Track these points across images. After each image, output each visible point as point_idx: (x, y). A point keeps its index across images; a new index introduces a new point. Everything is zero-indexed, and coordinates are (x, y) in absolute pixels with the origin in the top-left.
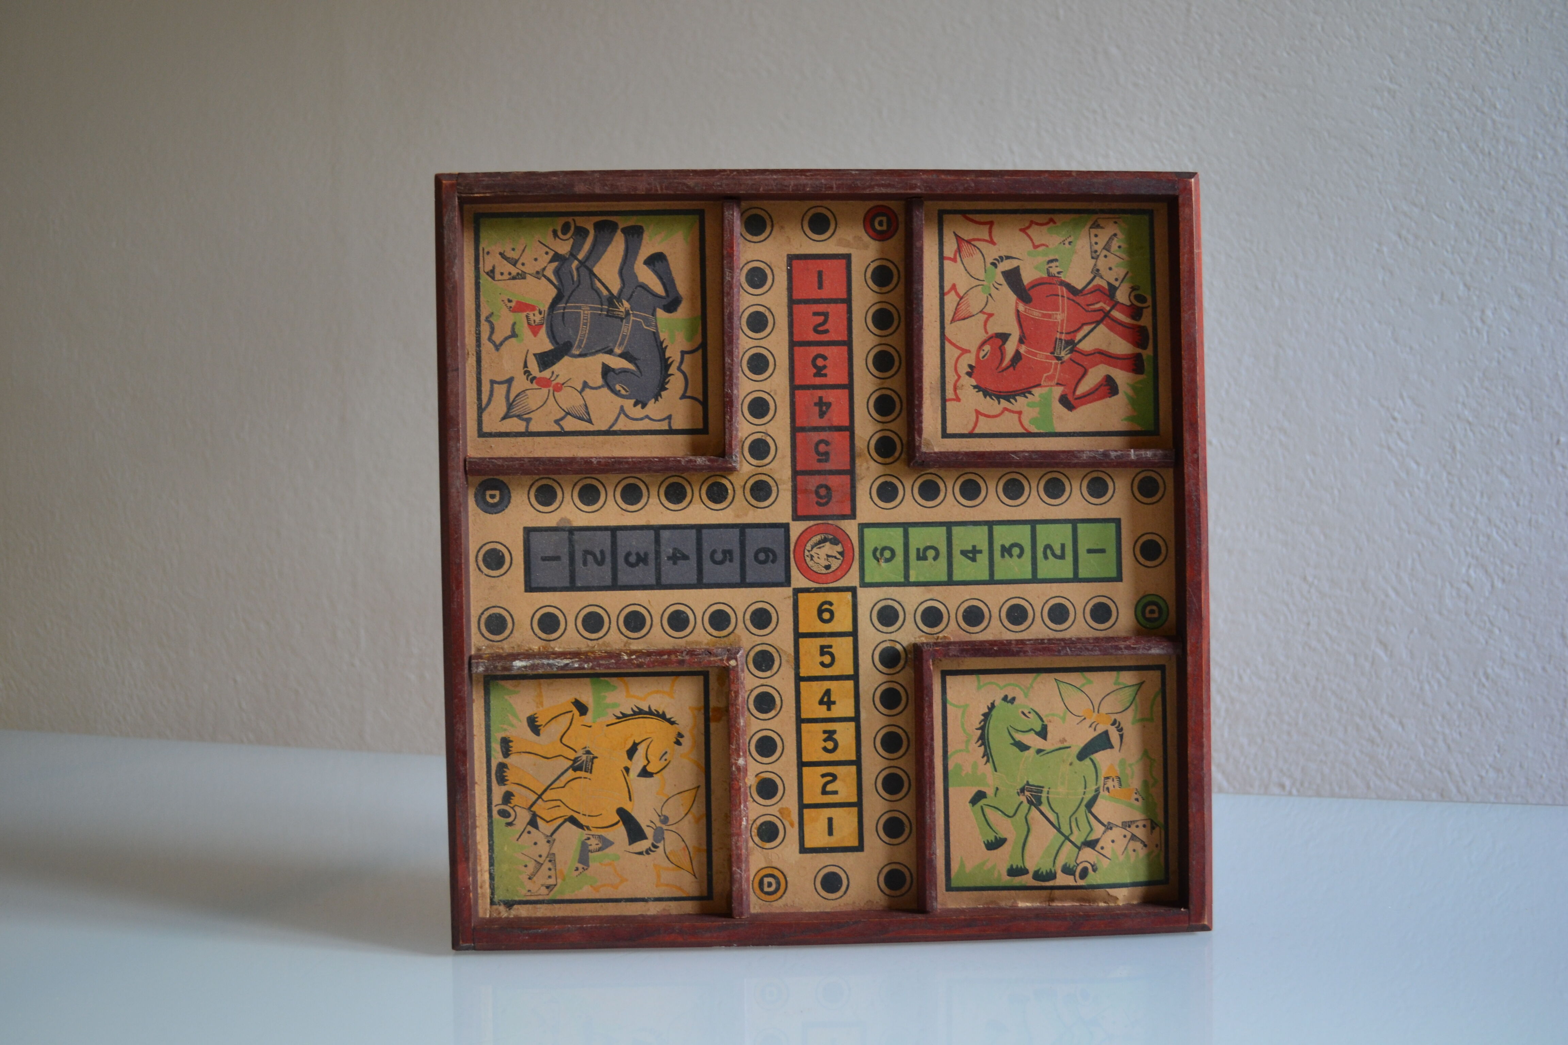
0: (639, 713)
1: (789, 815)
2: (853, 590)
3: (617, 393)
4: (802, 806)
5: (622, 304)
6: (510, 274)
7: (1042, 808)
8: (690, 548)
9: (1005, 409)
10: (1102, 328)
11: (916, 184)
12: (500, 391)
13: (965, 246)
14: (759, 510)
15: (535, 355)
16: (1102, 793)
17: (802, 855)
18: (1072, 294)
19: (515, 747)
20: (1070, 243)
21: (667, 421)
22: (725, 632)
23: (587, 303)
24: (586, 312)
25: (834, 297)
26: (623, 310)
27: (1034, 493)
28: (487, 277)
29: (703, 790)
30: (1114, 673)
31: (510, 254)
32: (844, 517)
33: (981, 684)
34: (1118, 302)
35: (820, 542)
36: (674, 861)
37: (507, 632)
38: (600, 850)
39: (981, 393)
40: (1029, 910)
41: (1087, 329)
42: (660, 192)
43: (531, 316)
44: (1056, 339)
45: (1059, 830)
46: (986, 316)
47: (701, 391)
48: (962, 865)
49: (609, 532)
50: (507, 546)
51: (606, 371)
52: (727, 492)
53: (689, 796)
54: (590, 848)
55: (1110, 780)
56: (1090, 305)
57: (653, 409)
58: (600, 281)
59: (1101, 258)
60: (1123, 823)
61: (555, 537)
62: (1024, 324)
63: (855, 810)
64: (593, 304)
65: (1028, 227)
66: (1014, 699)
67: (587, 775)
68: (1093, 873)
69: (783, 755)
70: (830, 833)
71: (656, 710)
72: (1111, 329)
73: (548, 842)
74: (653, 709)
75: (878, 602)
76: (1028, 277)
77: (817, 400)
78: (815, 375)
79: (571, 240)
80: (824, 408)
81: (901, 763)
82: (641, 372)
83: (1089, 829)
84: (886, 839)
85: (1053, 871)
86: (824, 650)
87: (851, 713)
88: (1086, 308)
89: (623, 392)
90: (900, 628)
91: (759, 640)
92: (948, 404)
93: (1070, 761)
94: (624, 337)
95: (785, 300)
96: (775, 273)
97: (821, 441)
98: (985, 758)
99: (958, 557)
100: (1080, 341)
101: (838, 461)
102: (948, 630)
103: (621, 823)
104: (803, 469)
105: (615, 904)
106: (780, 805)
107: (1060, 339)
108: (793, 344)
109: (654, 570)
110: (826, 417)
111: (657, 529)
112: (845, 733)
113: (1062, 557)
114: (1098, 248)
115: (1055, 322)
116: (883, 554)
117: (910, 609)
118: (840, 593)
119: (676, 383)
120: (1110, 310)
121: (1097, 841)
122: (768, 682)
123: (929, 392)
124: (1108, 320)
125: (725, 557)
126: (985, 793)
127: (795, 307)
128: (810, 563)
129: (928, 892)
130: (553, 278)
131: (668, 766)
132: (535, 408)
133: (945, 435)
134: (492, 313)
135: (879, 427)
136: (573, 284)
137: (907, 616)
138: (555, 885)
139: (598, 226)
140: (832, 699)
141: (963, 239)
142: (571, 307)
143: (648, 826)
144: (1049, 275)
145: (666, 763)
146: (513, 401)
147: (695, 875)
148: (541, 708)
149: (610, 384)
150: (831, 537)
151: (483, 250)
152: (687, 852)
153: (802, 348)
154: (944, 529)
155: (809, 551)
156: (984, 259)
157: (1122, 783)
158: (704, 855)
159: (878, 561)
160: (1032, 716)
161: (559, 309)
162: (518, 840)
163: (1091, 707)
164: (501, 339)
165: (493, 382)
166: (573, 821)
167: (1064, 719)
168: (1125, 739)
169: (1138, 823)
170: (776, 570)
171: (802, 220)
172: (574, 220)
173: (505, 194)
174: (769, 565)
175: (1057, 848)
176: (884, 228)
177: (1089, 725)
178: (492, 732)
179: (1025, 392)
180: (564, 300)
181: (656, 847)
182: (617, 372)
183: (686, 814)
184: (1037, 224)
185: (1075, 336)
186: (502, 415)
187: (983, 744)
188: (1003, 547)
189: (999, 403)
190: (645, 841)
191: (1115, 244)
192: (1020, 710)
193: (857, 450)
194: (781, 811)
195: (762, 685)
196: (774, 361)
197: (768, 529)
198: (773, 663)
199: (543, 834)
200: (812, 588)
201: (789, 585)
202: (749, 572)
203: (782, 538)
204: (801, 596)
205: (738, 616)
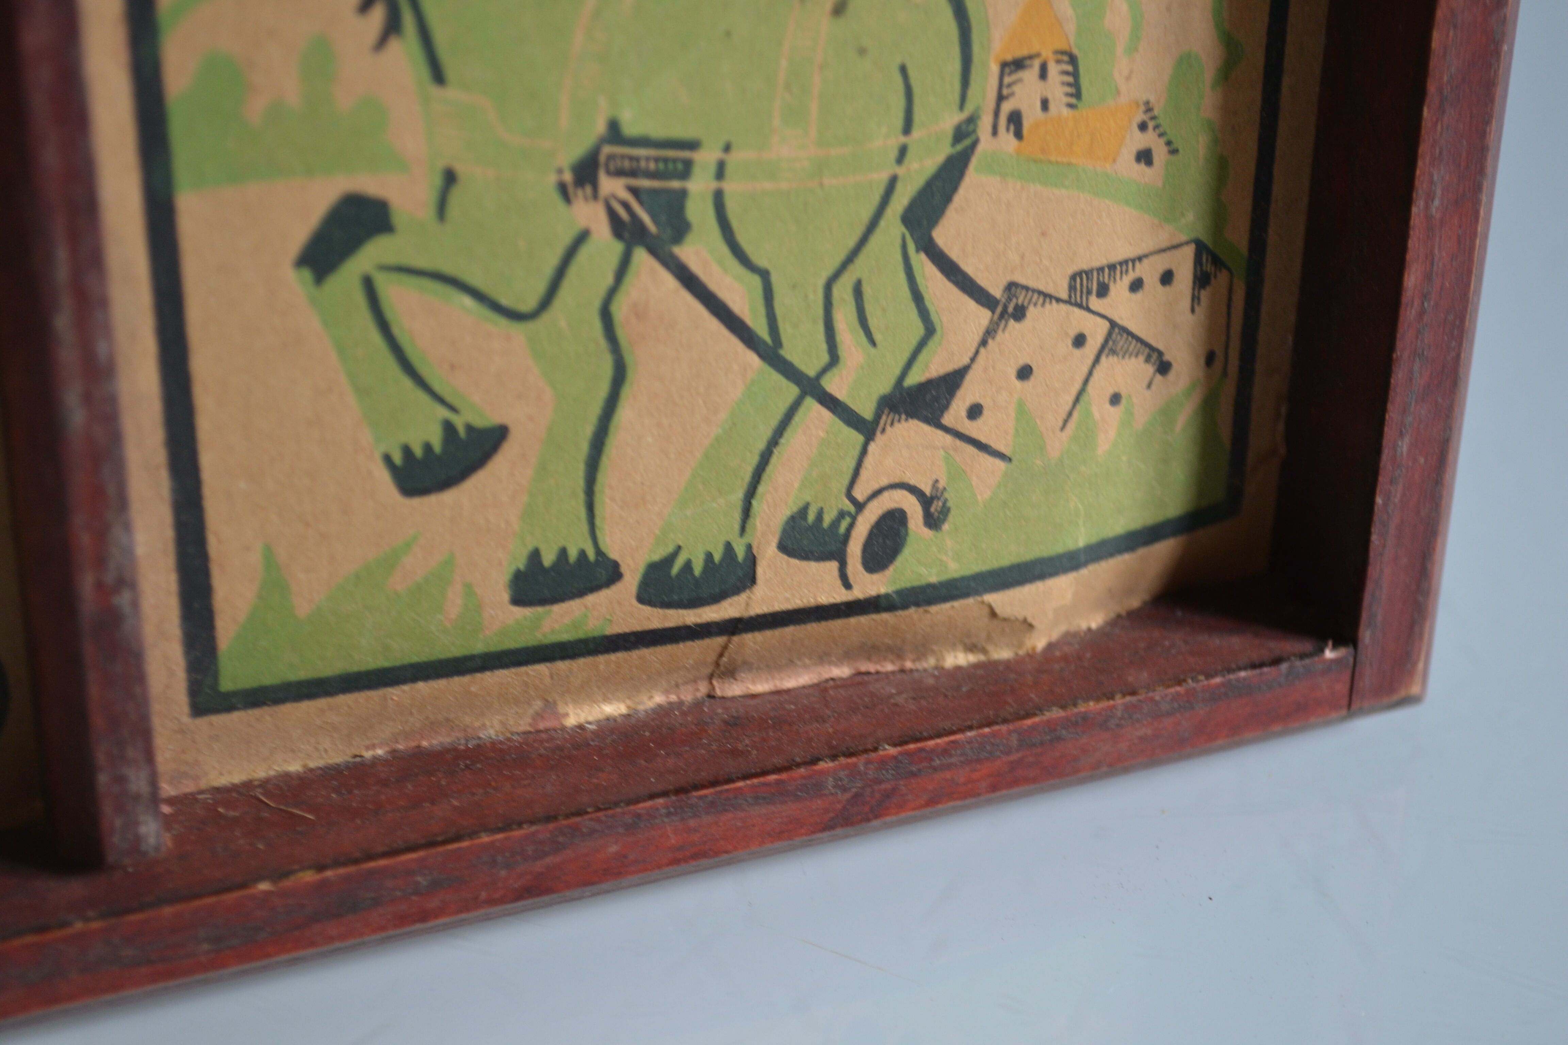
16: (986, 143)
40: (609, 726)
48: (275, 582)
55: (1030, 75)
68: (927, 532)
83: (919, 330)
85: (740, 552)
121: (950, 383)
129: (103, 778)
169: (1140, 270)
175: (761, 445)
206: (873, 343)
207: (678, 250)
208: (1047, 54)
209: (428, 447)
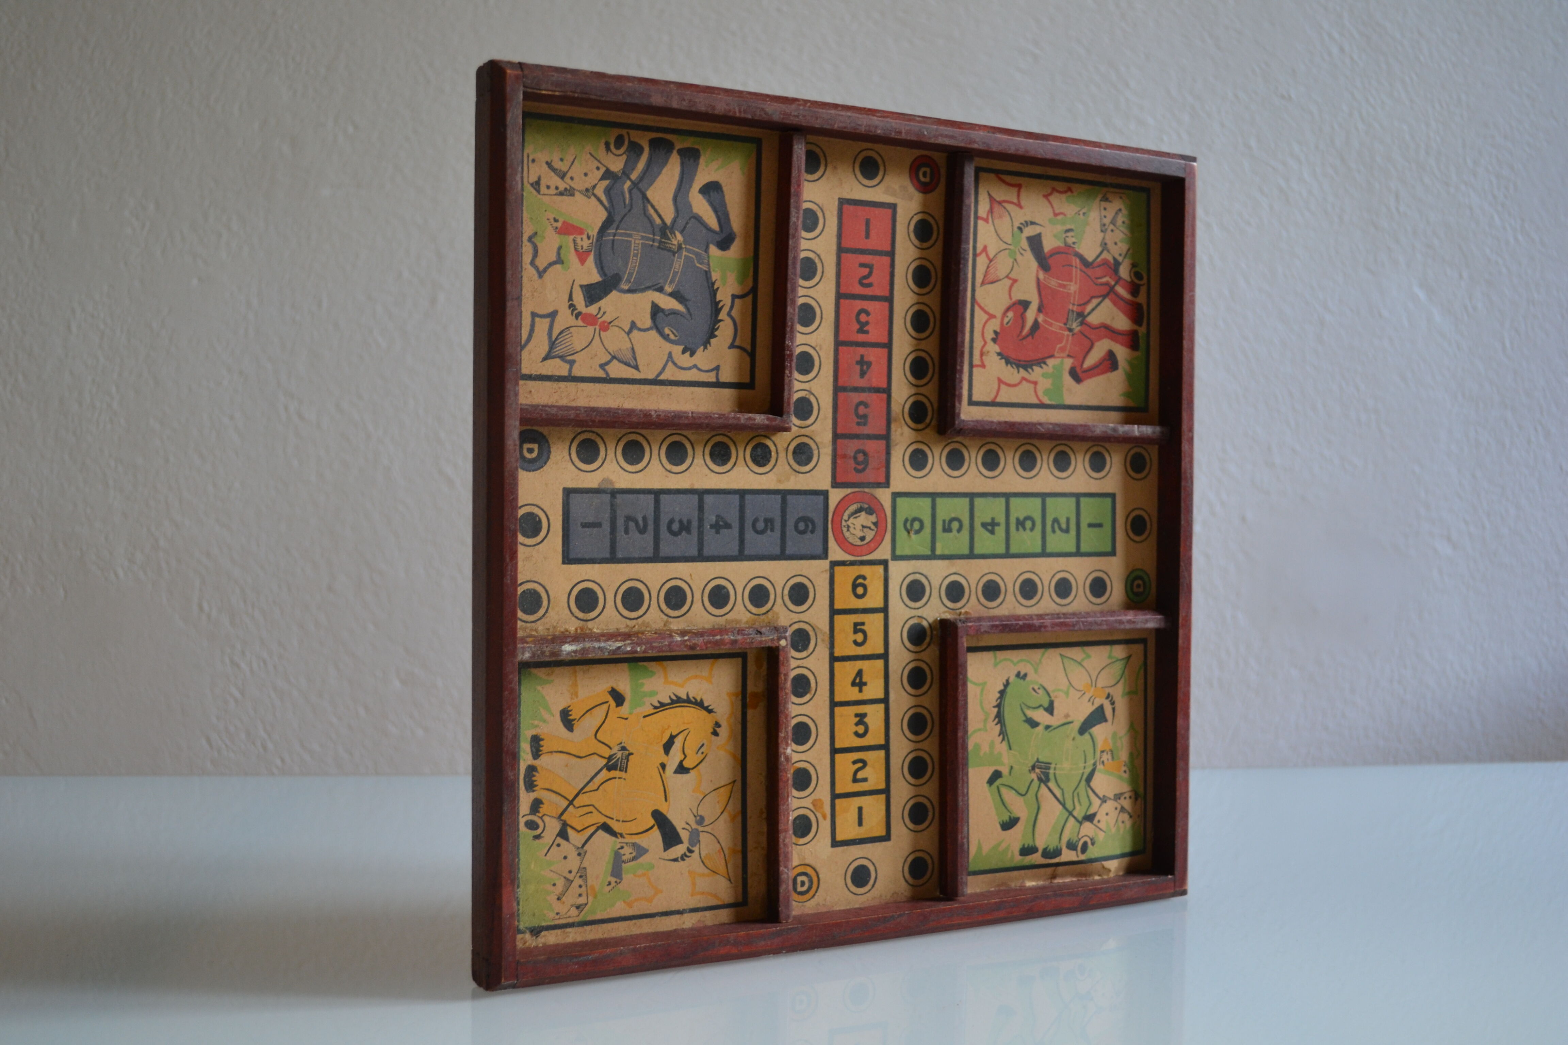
0: (677, 701)
1: (822, 807)
2: (885, 563)
3: (666, 337)
4: (835, 796)
5: (675, 236)
6: (557, 188)
8: (733, 517)
9: (1024, 379)
10: (1107, 302)
11: (976, 139)
12: (542, 325)
13: (997, 208)
14: (800, 475)
15: (581, 286)
17: (833, 849)
18: (1084, 265)
19: (546, 746)
20: (1084, 214)
21: (714, 374)
22: (763, 610)
23: (638, 231)
24: (637, 242)
25: (879, 248)
26: (675, 242)
27: (1045, 465)
28: (532, 189)
29: (739, 784)
30: (1108, 647)
31: (557, 164)
32: (878, 485)
33: (998, 660)
34: (1120, 278)
36: (710, 866)
37: (542, 611)
38: (634, 859)
40: (1034, 889)
41: (1095, 302)
42: (738, 115)
43: (578, 241)
46: (1011, 282)
47: (749, 340)
48: (980, 848)
49: (652, 496)
50: (545, 509)
51: (656, 310)
52: (771, 454)
53: (724, 792)
54: (624, 858)
55: (1105, 754)
57: (703, 358)
58: (653, 207)
59: (1109, 231)
60: (1114, 795)
61: (596, 499)
63: (883, 797)
65: (1050, 194)
66: (1025, 675)
67: (623, 774)
69: (817, 742)
70: (860, 823)
71: (694, 698)
72: (1115, 303)
73: (579, 854)
74: (691, 696)
75: (908, 576)
76: (1049, 244)
77: (858, 358)
78: (858, 331)
79: (625, 157)
80: (865, 367)
81: (925, 745)
82: (691, 315)
84: (911, 826)
86: (857, 628)
87: (881, 695)
89: (672, 337)
90: (926, 604)
91: (796, 617)
92: (975, 370)
93: (1073, 736)
94: (676, 273)
95: (834, 248)
96: (826, 215)
97: (861, 403)
98: (1001, 736)
99: (979, 530)
100: (1089, 314)
101: (875, 426)
102: (969, 605)
103: (656, 827)
104: (843, 432)
105: (649, 919)
106: (813, 797)
107: (1073, 311)
108: (840, 296)
109: (696, 539)
110: (867, 377)
111: (701, 493)
112: (875, 715)
113: (1067, 531)
114: (1107, 221)
116: (913, 525)
117: (936, 583)
118: (873, 566)
119: (725, 331)
120: (1115, 285)
121: (1094, 815)
122: (804, 663)
124: (1112, 295)
125: (766, 526)
127: (843, 255)
128: (847, 534)
129: (959, 878)
130: (603, 198)
132: (579, 349)
133: (971, 403)
134: (536, 233)
135: (913, 391)
136: (625, 207)
137: (933, 590)
138: (586, 904)
139: (655, 144)
140: (864, 680)
142: (622, 235)
143: (684, 829)
145: (703, 756)
146: (556, 339)
147: (730, 880)
148: (576, 700)
149: (660, 326)
150: (866, 506)
151: (528, 156)
152: (722, 855)
153: (847, 301)
154: (967, 500)
155: (846, 521)
156: (1012, 223)
157: (1114, 756)
158: (739, 856)
159: (909, 533)
160: (1041, 691)
161: (609, 235)
162: (546, 855)
163: (1090, 682)
164: (545, 265)
165: (534, 315)
166: (606, 828)
167: (1067, 693)
168: (1116, 713)
169: (1125, 795)
170: (812, 541)
171: (854, 163)
172: (628, 133)
173: (576, 95)
174: (808, 535)
179: (1041, 362)
180: (615, 225)
181: (691, 851)
183: (722, 813)
185: (1085, 309)
188: (1018, 519)
189: (1018, 372)
190: (680, 846)
191: (1120, 219)
192: (1031, 686)
193: (893, 414)
194: (814, 803)
195: (798, 667)
196: (822, 313)
197: (808, 497)
198: (809, 643)
199: (574, 845)
200: (847, 561)
201: (826, 557)
202: (789, 543)
203: (821, 506)
204: (837, 569)
205: (777, 592)
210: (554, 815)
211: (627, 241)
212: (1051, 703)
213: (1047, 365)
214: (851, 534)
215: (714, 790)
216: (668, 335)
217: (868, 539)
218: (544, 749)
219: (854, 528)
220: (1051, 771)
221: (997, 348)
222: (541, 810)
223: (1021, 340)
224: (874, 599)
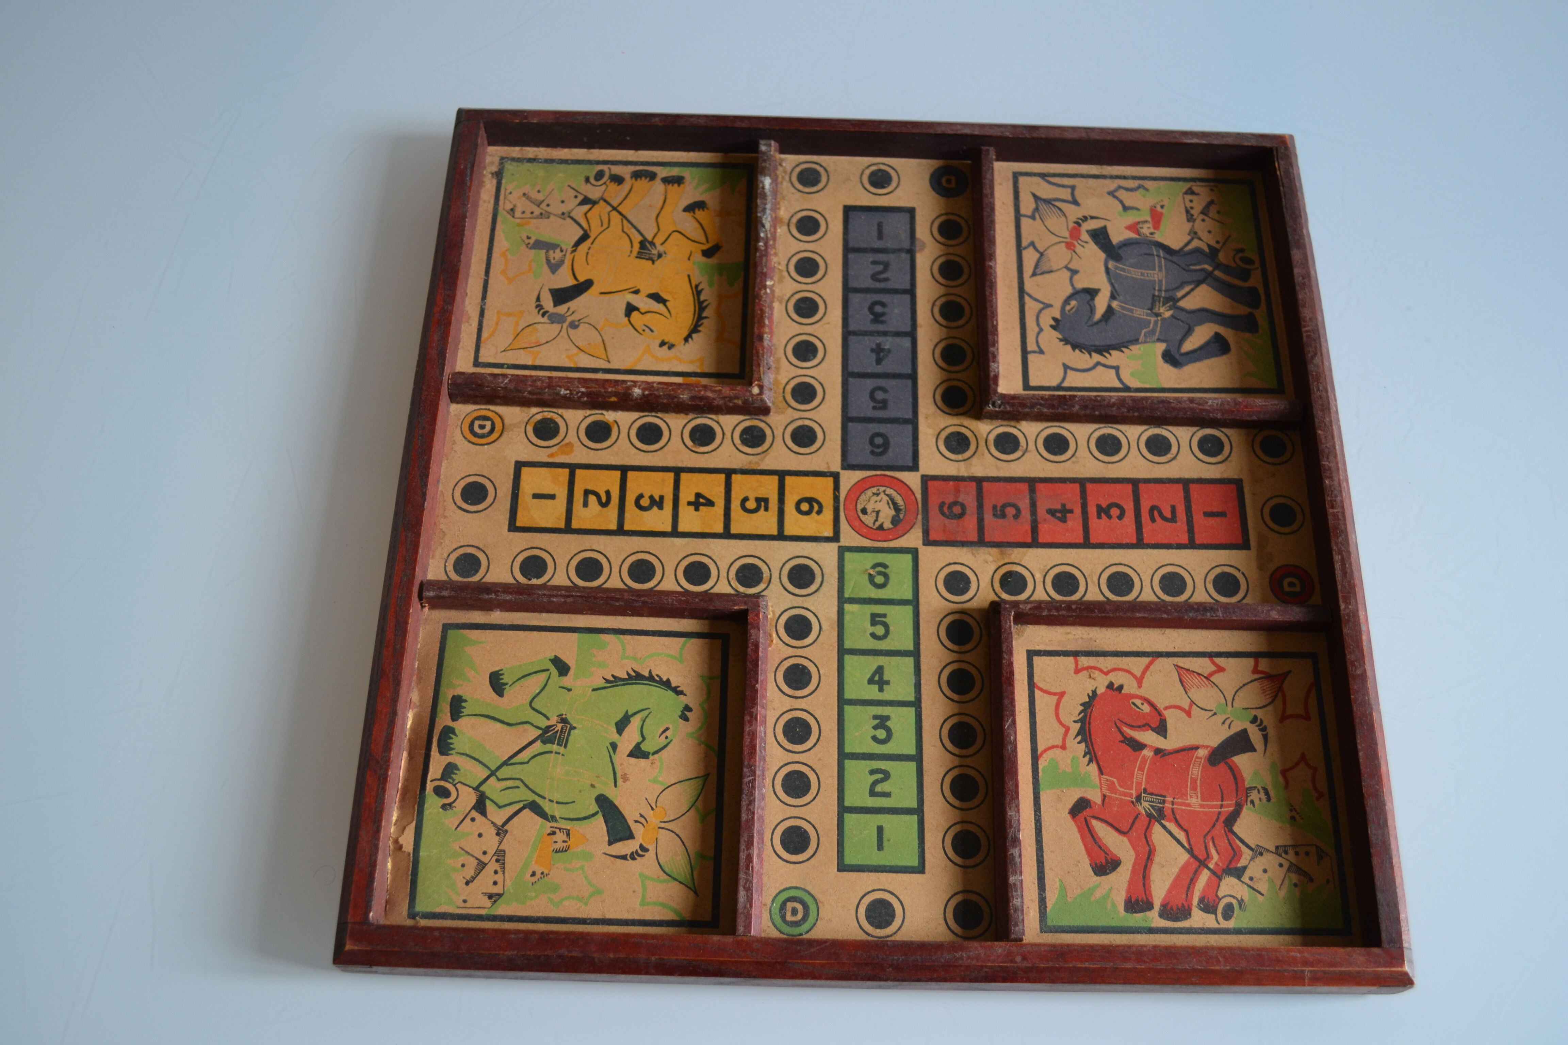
1: (563, 453)
2: (836, 538)
3: (1067, 301)
4: (573, 468)
6: (1192, 208)
7: (539, 743)
8: (888, 366)
9: (1067, 729)
10: (1185, 857)
11: (1350, 604)
12: (1065, 194)
14: (934, 440)
17: (514, 463)
21: (1036, 349)
22: (789, 398)
24: (1156, 276)
25: (1196, 529)
26: (1162, 310)
27: (958, 761)
28: (1186, 188)
32: (926, 532)
34: (1220, 880)
35: (895, 504)
37: (800, 187)
38: (548, 261)
39: (1088, 700)
41: (1182, 836)
43: (1146, 226)
44: (1164, 796)
45: (506, 763)
46: (1187, 708)
47: (1074, 385)
48: (475, 644)
49: (909, 288)
50: (895, 192)
51: (1092, 293)
52: (955, 408)
54: (551, 252)
55: (565, 838)
56: (1213, 842)
57: (1051, 337)
58: (1192, 290)
60: (504, 851)
61: (905, 237)
62: (1180, 756)
63: (562, 525)
64: (1166, 283)
65: (1308, 765)
67: (635, 253)
68: (441, 805)
69: (638, 451)
70: (536, 496)
72: (1184, 869)
73: (563, 214)
75: (820, 566)
76: (1243, 761)
77: (1068, 507)
78: (1099, 507)
79: (1234, 265)
80: (1058, 515)
81: (615, 580)
82: (1092, 325)
83: (501, 804)
84: (521, 558)
85: (450, 752)
86: (762, 502)
87: (683, 527)
88: (1209, 838)
89: (1068, 308)
90: (786, 589)
91: (778, 433)
92: (1071, 659)
93: (596, 785)
94: (1131, 311)
95: (1187, 475)
96: (1219, 465)
97: (1018, 511)
98: (612, 679)
99: (874, 662)
100: (1164, 827)
101: (994, 528)
102: (781, 645)
103: (575, 282)
104: (984, 490)
105: (484, 269)
106: (577, 443)
107: (1164, 802)
108: (1135, 483)
109: (866, 329)
110: (1049, 517)
111: (912, 335)
112: (659, 520)
113: (873, 793)
114: (1292, 856)
115: (1186, 796)
116: (880, 575)
117: (808, 602)
118: (832, 523)
119: (1081, 360)
120: (1209, 869)
121: (484, 813)
122: (728, 441)
123: (1084, 637)
124: (1195, 864)
125: (879, 402)
126: (566, 675)
127: (1180, 486)
128: (869, 493)
130: (1190, 247)
131: (635, 332)
133: (1031, 654)
134: (1148, 191)
135: (1039, 577)
137: (801, 599)
138: (513, 217)
140: (701, 508)
141: (1283, 682)
143: (569, 309)
144: (1247, 789)
145: (641, 331)
146: (1053, 205)
149: (1077, 296)
150: (901, 516)
153: (1130, 492)
154: (911, 648)
155: (884, 491)
157: (559, 854)
158: (528, 363)
159: (871, 569)
160: (662, 741)
161: (1157, 251)
162: (569, 186)
164: (1121, 197)
165: (1073, 188)
166: (584, 237)
167: (655, 781)
168: (619, 862)
170: (861, 455)
171: (1285, 497)
172: (1257, 268)
174: (868, 448)
175: (480, 759)
176: (1287, 589)
177: (643, 814)
178: (690, 168)
179: (1092, 755)
180: (1167, 256)
181: (543, 315)
182: (1091, 303)
184: (1314, 777)
185: (1169, 821)
186: (1038, 194)
187: (630, 677)
188: (888, 718)
189: (1075, 722)
190: (552, 304)
191: (1299, 879)
192: (671, 726)
193: (1009, 550)
194: (570, 445)
195: (724, 434)
196: (1113, 463)
197: (911, 448)
198: (750, 446)
199: (573, 209)
200: (839, 492)
201: (844, 468)
202: (859, 426)
203: (900, 463)
204: (830, 480)
205: (808, 413)
206: (501, 791)
207: (539, 741)
208: (569, 843)
209: (502, 679)
210: (605, 194)
211: (1155, 265)
212: (645, 755)
213: (1088, 765)
214: (870, 498)
215: (603, 341)
216: (1069, 304)
217: (864, 518)
218: (670, 187)
219: (876, 501)
220: (555, 747)
221: (1101, 690)
222: (613, 183)
223: (1115, 724)
224: (795, 524)
